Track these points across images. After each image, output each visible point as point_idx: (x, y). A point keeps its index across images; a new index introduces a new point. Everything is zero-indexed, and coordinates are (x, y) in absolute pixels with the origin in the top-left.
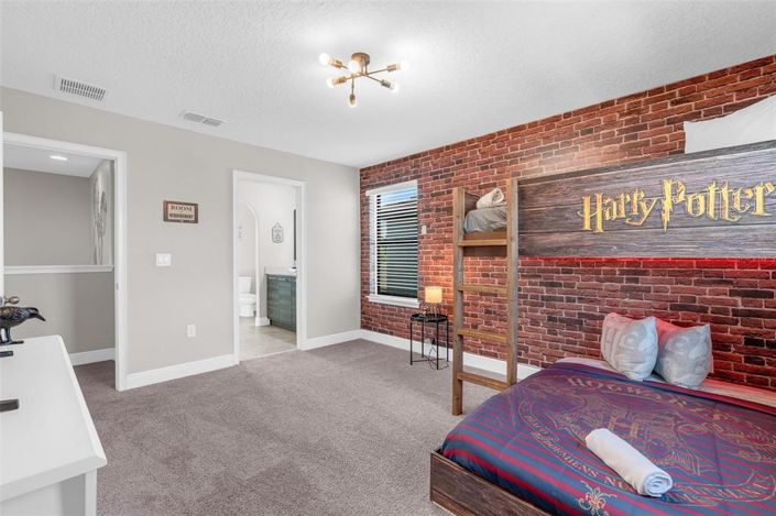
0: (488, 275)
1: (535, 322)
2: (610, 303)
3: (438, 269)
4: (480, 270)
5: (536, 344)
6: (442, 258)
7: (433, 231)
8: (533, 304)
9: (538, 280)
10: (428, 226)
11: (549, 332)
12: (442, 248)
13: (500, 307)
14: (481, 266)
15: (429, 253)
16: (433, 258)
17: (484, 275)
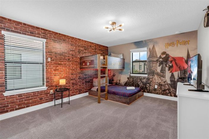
0: (73, 74)
1: (83, 84)
2: (94, 77)
3: (56, 74)
4: (71, 73)
5: (83, 88)
6: (58, 70)
7: (54, 60)
8: (83, 80)
9: (84, 74)
10: (51, 58)
11: (86, 85)
12: (58, 67)
13: (76, 82)
14: (71, 72)
15: (52, 68)
16: (54, 70)
17: (72, 74)
